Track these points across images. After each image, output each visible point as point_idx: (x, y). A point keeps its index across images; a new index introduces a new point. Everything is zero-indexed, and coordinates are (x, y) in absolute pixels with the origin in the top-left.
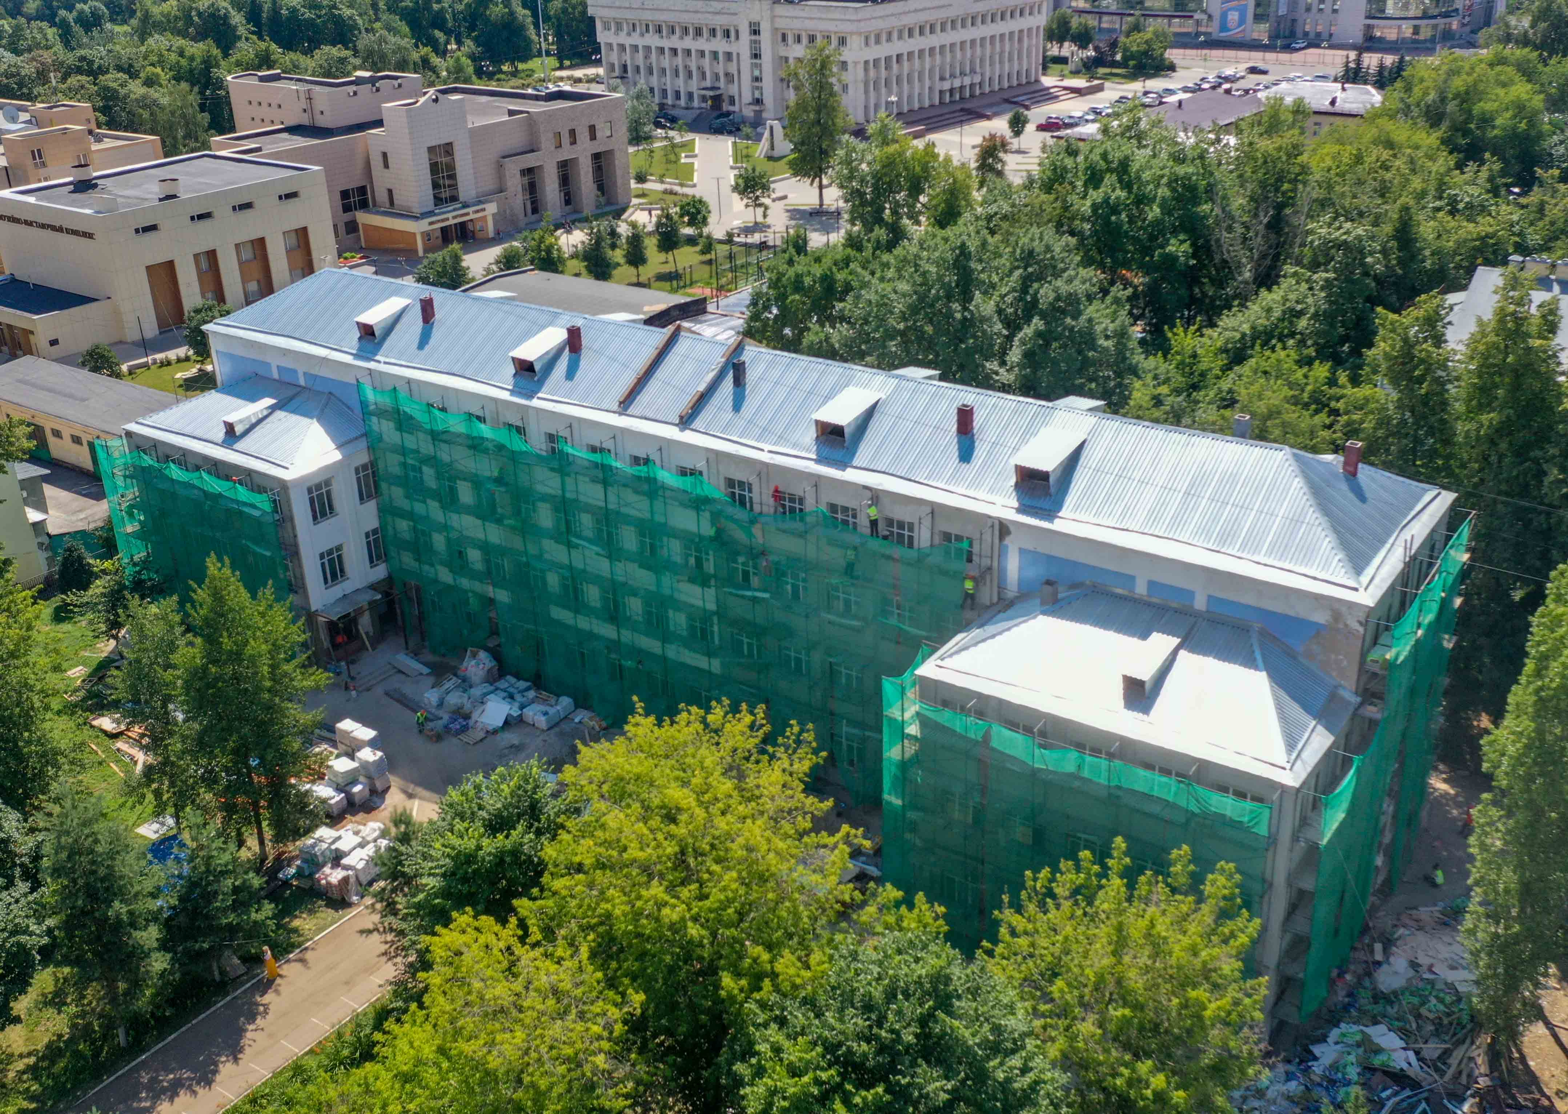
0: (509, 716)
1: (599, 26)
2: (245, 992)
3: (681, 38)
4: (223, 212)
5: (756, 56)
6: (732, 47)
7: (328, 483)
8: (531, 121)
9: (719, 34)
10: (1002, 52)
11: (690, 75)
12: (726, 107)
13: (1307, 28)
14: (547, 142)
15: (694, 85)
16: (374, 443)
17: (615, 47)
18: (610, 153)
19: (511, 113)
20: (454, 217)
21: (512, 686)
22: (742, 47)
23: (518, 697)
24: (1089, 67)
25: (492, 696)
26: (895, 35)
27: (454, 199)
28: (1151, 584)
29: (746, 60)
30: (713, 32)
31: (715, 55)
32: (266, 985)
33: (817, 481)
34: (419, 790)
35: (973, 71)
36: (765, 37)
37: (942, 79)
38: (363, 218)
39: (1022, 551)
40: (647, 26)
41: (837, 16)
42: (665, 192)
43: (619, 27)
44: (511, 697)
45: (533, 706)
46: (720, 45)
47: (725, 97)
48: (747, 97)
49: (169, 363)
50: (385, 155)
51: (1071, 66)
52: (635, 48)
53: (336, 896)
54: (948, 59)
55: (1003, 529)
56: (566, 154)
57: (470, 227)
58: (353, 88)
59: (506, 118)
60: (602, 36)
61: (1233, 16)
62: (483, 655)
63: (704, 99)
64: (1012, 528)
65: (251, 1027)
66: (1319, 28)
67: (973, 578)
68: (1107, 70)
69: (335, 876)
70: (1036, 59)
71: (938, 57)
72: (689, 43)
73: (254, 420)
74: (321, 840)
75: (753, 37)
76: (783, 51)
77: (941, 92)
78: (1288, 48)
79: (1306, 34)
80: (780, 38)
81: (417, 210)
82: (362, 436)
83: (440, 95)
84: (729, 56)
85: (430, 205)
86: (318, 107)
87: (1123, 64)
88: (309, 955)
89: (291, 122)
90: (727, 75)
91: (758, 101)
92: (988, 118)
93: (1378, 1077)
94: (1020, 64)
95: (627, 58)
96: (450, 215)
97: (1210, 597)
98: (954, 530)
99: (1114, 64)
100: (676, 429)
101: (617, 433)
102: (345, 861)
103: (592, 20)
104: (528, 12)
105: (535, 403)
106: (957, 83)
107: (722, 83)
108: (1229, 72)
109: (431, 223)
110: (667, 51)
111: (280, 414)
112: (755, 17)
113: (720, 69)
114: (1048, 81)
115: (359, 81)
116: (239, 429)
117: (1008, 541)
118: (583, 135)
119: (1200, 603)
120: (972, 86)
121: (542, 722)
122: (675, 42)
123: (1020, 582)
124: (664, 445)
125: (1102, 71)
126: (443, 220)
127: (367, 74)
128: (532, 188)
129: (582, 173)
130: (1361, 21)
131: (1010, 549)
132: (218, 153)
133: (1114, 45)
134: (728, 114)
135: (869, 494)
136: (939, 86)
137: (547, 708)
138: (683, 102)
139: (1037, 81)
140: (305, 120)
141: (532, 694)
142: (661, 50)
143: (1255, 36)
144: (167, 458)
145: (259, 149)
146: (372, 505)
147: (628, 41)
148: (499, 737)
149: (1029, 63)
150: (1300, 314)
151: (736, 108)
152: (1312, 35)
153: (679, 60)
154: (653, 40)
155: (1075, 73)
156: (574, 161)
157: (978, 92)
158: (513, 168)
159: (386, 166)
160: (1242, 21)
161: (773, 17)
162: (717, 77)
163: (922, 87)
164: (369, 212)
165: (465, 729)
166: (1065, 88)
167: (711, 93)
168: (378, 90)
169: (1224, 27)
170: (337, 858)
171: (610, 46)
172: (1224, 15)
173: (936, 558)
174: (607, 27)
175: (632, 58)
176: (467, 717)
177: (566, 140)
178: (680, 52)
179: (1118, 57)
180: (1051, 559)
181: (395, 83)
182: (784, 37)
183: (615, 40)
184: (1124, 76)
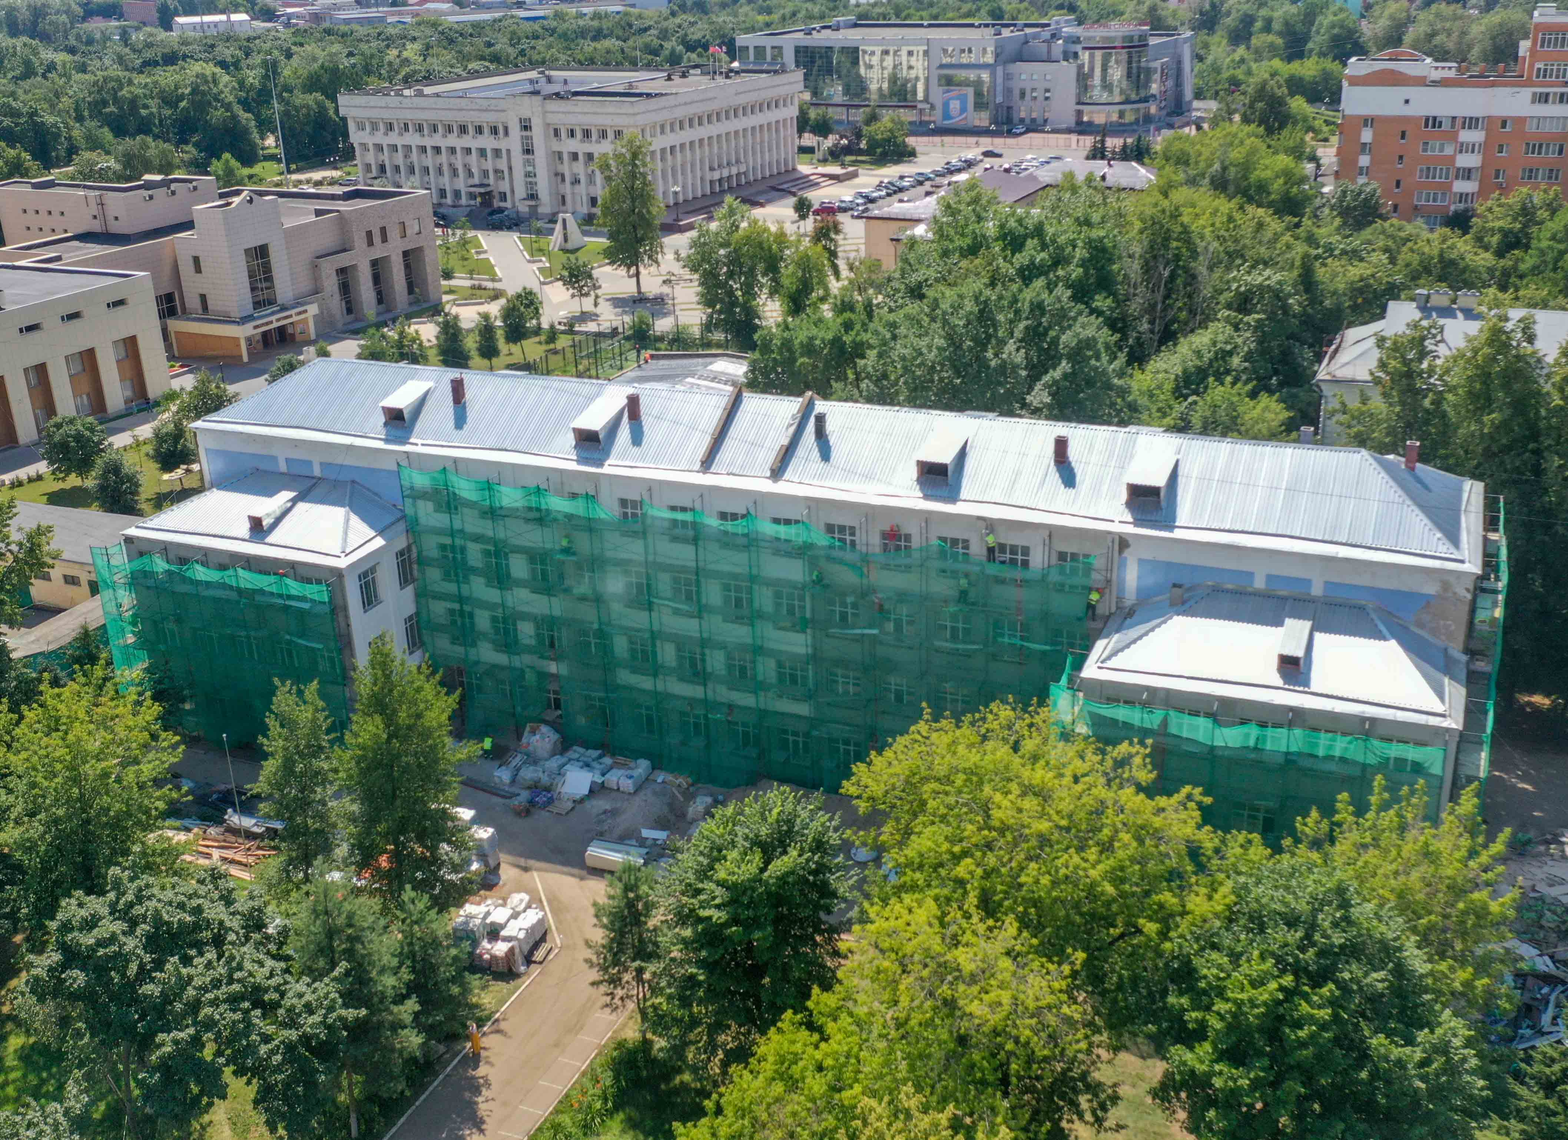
0: (593, 783)
1: (352, 127)
2: (455, 1067)
3: (444, 136)
4: (51, 322)
5: (528, 151)
6: (502, 144)
7: (373, 570)
8: (342, 219)
9: (486, 130)
10: (762, 142)
11: (455, 172)
12: (497, 203)
13: (1023, 115)
14: (360, 241)
15: (461, 184)
16: (413, 528)
17: (371, 148)
18: (419, 250)
19: (318, 213)
20: (278, 320)
21: (583, 755)
22: (514, 142)
23: (595, 764)
24: (835, 155)
25: (568, 767)
26: (668, 128)
27: (271, 302)
28: (1270, 578)
29: (518, 158)
30: (479, 130)
31: (482, 152)
32: (475, 1059)
33: (927, 517)
34: (532, 863)
35: (738, 161)
36: (537, 133)
37: (712, 169)
38: (176, 325)
39: (1141, 561)
40: (406, 125)
41: (611, 110)
42: (473, 287)
43: (374, 127)
44: (587, 765)
45: (614, 771)
46: (487, 142)
47: (495, 194)
48: (521, 191)
49: (20, 484)
50: (196, 260)
51: (819, 155)
52: (394, 148)
53: (502, 968)
54: (716, 150)
55: (1123, 542)
56: (378, 252)
57: (290, 330)
58: (146, 193)
59: (313, 218)
60: (356, 137)
61: (955, 105)
62: (544, 729)
63: (472, 196)
64: (1131, 541)
65: (480, 1099)
66: (1034, 115)
67: (1098, 590)
68: (853, 158)
69: (500, 948)
70: (792, 149)
71: (707, 148)
72: (453, 140)
73: (278, 513)
74: (470, 917)
75: (524, 133)
76: (556, 146)
77: (712, 182)
78: (1010, 133)
79: (1022, 121)
80: (552, 132)
81: (236, 314)
82: (398, 520)
83: (255, 197)
84: (497, 152)
85: (249, 309)
86: (111, 213)
87: (868, 152)
88: (503, 1025)
89: (80, 230)
90: (496, 171)
91: (533, 196)
92: (762, 205)
93: (1530, 981)
94: (778, 153)
95: (385, 157)
96: (274, 318)
97: (1326, 583)
98: (1069, 549)
99: (860, 152)
100: (770, 482)
101: (704, 492)
102: (503, 933)
103: (344, 120)
104: (250, 115)
105: (606, 470)
106: (725, 173)
107: (491, 180)
108: (970, 156)
109: (256, 327)
110: (429, 150)
111: (301, 506)
112: (526, 114)
113: (489, 165)
114: (804, 169)
115: (149, 186)
116: (266, 523)
117: (1127, 553)
118: (394, 234)
119: (1317, 590)
120: (738, 175)
121: (627, 785)
122: (437, 140)
123: (1139, 590)
124: (757, 498)
125: (849, 158)
126: (267, 324)
127: (158, 178)
128: (346, 288)
129: (395, 270)
130: (1072, 107)
131: (1129, 563)
132: (17, 264)
133: (859, 135)
134: (501, 210)
135: (983, 524)
136: (709, 176)
137: (629, 772)
138: (449, 200)
139: (794, 169)
140: (96, 226)
141: (608, 760)
142: (423, 149)
143: (977, 123)
144: (183, 561)
145: (58, 259)
146: (410, 590)
147: (385, 141)
148: (587, 805)
149: (786, 153)
150: (1230, 353)
151: (508, 204)
152: (1028, 121)
153: (444, 158)
154: (413, 139)
155: (824, 161)
156: (386, 259)
157: (743, 181)
158: (329, 268)
159: (198, 269)
160: (963, 110)
161: (545, 112)
162: (485, 173)
163: (694, 177)
164: (179, 318)
165: (551, 801)
166: (824, 175)
167: (482, 190)
168: (173, 193)
169: (946, 115)
170: (494, 933)
171: (364, 146)
172: (946, 105)
173: (1054, 577)
174: (361, 127)
175: (391, 158)
176: (548, 789)
177: (377, 238)
178: (443, 150)
179: (863, 145)
180: (1169, 565)
181: (191, 186)
182: (557, 133)
183: (370, 141)
184: (871, 163)
